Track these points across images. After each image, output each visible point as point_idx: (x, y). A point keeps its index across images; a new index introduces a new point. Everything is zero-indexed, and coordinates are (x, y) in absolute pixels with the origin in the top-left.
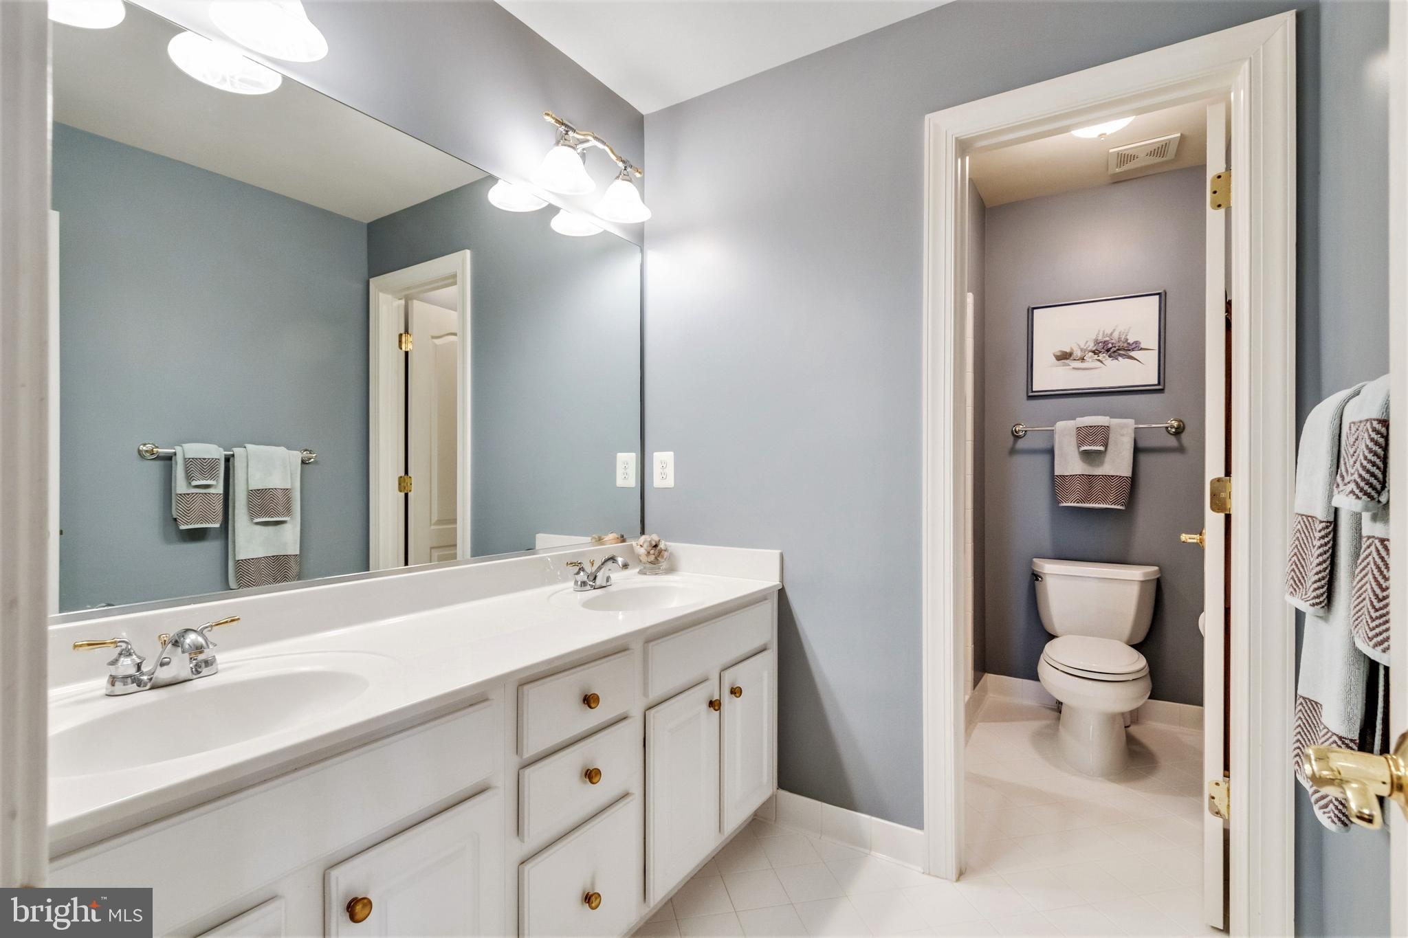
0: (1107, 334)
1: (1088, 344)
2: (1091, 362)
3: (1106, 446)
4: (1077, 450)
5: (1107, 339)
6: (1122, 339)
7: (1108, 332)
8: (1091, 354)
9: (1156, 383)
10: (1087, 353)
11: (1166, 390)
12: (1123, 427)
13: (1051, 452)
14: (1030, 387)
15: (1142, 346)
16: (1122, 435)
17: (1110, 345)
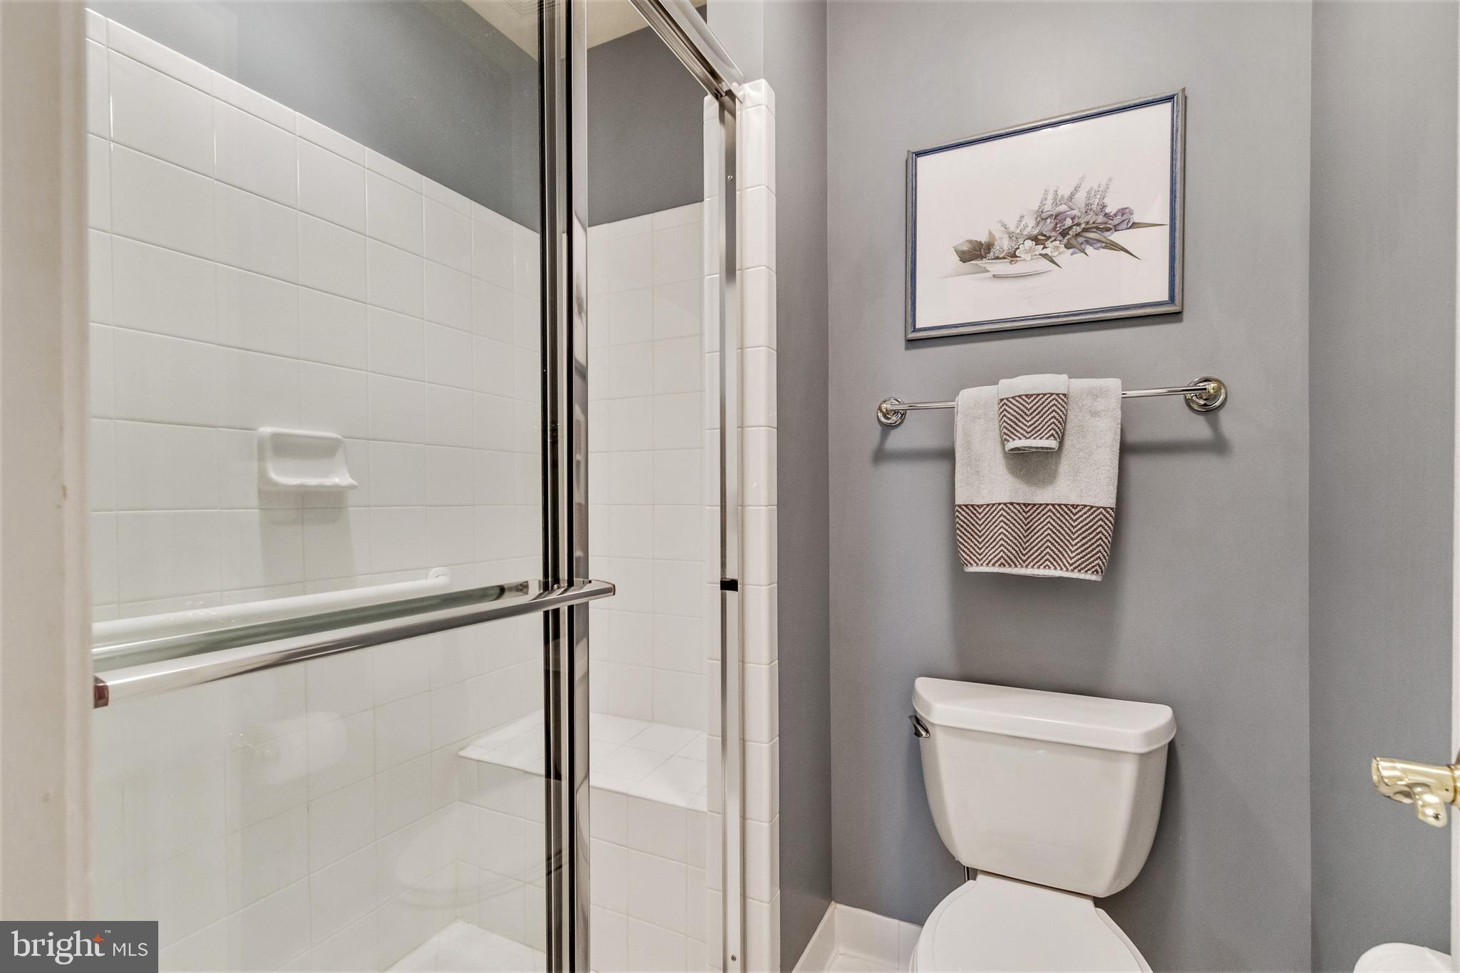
0: (1062, 197)
1: (1024, 222)
2: (1030, 260)
3: (1061, 443)
4: (999, 448)
5: (1063, 208)
6: (1094, 207)
7: (1065, 192)
8: (1029, 243)
9: (1165, 297)
10: (1021, 241)
11: (1185, 315)
12: (1095, 394)
13: (948, 455)
14: (910, 320)
15: (1136, 218)
16: (1095, 414)
17: (1069, 222)
